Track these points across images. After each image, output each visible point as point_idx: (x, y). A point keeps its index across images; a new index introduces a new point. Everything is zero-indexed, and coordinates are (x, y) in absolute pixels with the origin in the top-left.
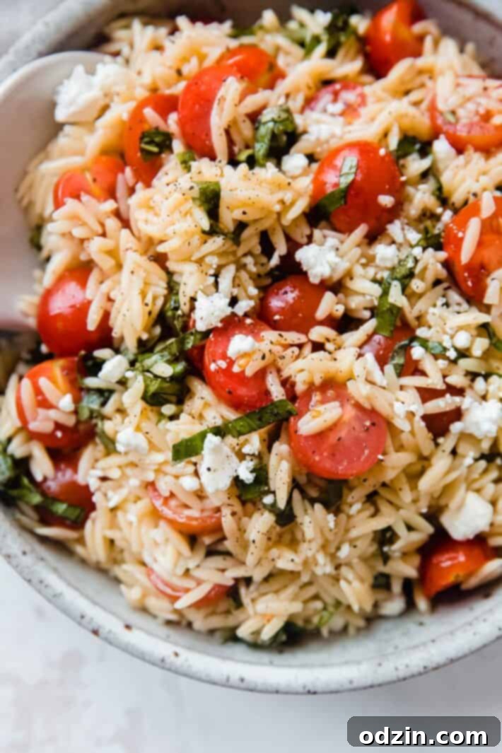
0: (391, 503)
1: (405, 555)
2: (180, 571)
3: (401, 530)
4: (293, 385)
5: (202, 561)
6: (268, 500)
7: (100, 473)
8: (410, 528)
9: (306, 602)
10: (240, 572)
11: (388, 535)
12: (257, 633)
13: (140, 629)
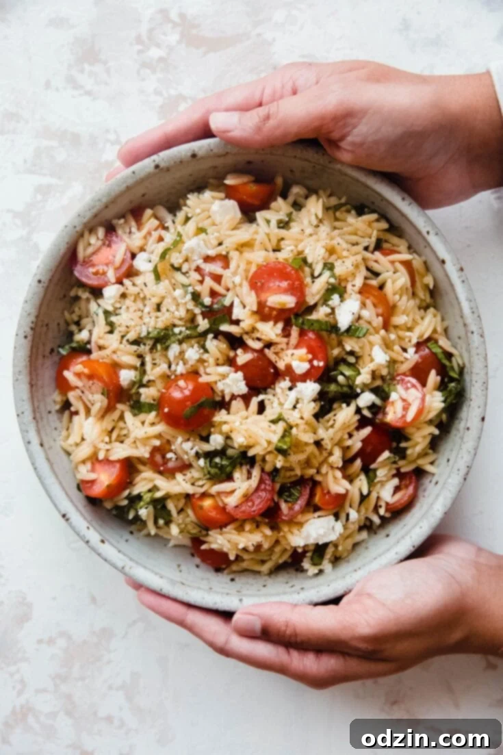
0: (270, 240)
1: (278, 211)
2: (398, 274)
3: (274, 223)
4: (284, 330)
5: (383, 272)
6: (332, 280)
7: (405, 354)
8: (268, 222)
9: (344, 220)
10: (367, 255)
11: (281, 225)
12: (377, 220)
13: (437, 257)
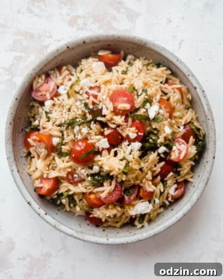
0: (118, 79)
1: (122, 66)
3: (120, 72)
4: (125, 119)
5: (169, 93)
6: (146, 97)
7: (179, 129)
8: (118, 71)
9: (151, 70)
10: (162, 85)
11: (124, 73)
12: (166, 70)
13: (193, 86)
